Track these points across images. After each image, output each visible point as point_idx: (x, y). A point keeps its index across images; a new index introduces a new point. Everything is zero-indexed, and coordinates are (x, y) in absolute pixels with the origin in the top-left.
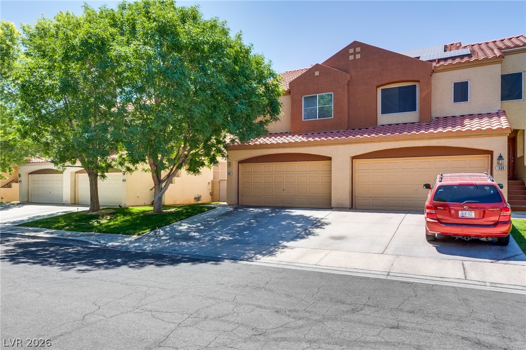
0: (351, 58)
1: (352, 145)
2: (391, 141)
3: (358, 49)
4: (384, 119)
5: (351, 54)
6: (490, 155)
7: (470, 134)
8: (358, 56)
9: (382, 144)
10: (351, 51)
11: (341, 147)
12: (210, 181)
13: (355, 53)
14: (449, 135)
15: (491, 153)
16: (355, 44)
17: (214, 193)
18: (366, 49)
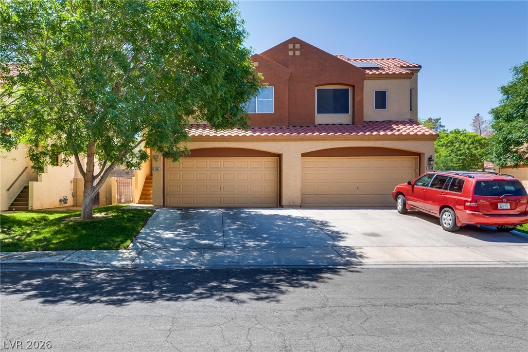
0: (291, 53)
1: (304, 142)
2: (342, 140)
3: (298, 46)
4: (321, 119)
5: (291, 50)
6: (418, 157)
7: (401, 138)
8: (298, 53)
9: (333, 142)
10: (291, 46)
11: (292, 145)
12: (72, 179)
13: (294, 50)
14: (385, 138)
15: (419, 155)
16: (294, 40)
17: (78, 193)
18: (306, 48)
